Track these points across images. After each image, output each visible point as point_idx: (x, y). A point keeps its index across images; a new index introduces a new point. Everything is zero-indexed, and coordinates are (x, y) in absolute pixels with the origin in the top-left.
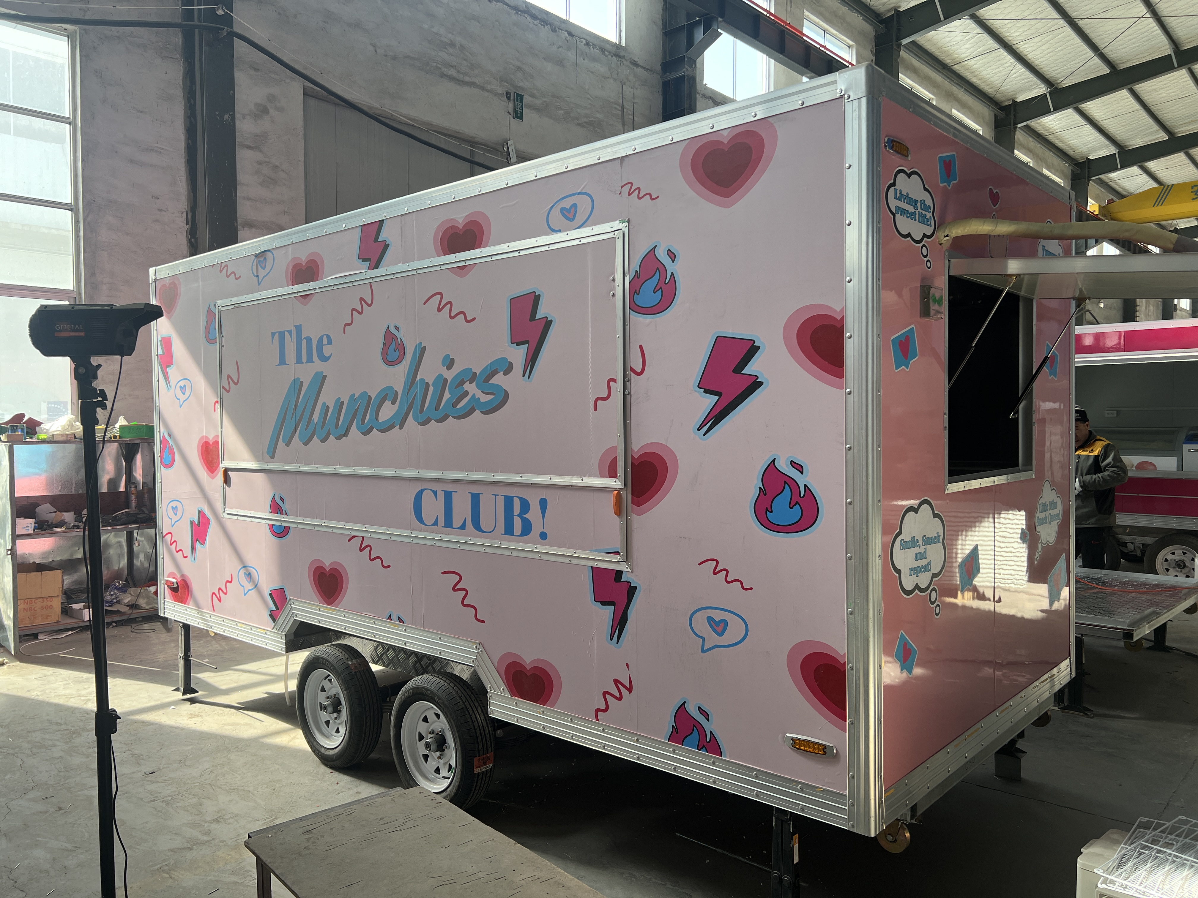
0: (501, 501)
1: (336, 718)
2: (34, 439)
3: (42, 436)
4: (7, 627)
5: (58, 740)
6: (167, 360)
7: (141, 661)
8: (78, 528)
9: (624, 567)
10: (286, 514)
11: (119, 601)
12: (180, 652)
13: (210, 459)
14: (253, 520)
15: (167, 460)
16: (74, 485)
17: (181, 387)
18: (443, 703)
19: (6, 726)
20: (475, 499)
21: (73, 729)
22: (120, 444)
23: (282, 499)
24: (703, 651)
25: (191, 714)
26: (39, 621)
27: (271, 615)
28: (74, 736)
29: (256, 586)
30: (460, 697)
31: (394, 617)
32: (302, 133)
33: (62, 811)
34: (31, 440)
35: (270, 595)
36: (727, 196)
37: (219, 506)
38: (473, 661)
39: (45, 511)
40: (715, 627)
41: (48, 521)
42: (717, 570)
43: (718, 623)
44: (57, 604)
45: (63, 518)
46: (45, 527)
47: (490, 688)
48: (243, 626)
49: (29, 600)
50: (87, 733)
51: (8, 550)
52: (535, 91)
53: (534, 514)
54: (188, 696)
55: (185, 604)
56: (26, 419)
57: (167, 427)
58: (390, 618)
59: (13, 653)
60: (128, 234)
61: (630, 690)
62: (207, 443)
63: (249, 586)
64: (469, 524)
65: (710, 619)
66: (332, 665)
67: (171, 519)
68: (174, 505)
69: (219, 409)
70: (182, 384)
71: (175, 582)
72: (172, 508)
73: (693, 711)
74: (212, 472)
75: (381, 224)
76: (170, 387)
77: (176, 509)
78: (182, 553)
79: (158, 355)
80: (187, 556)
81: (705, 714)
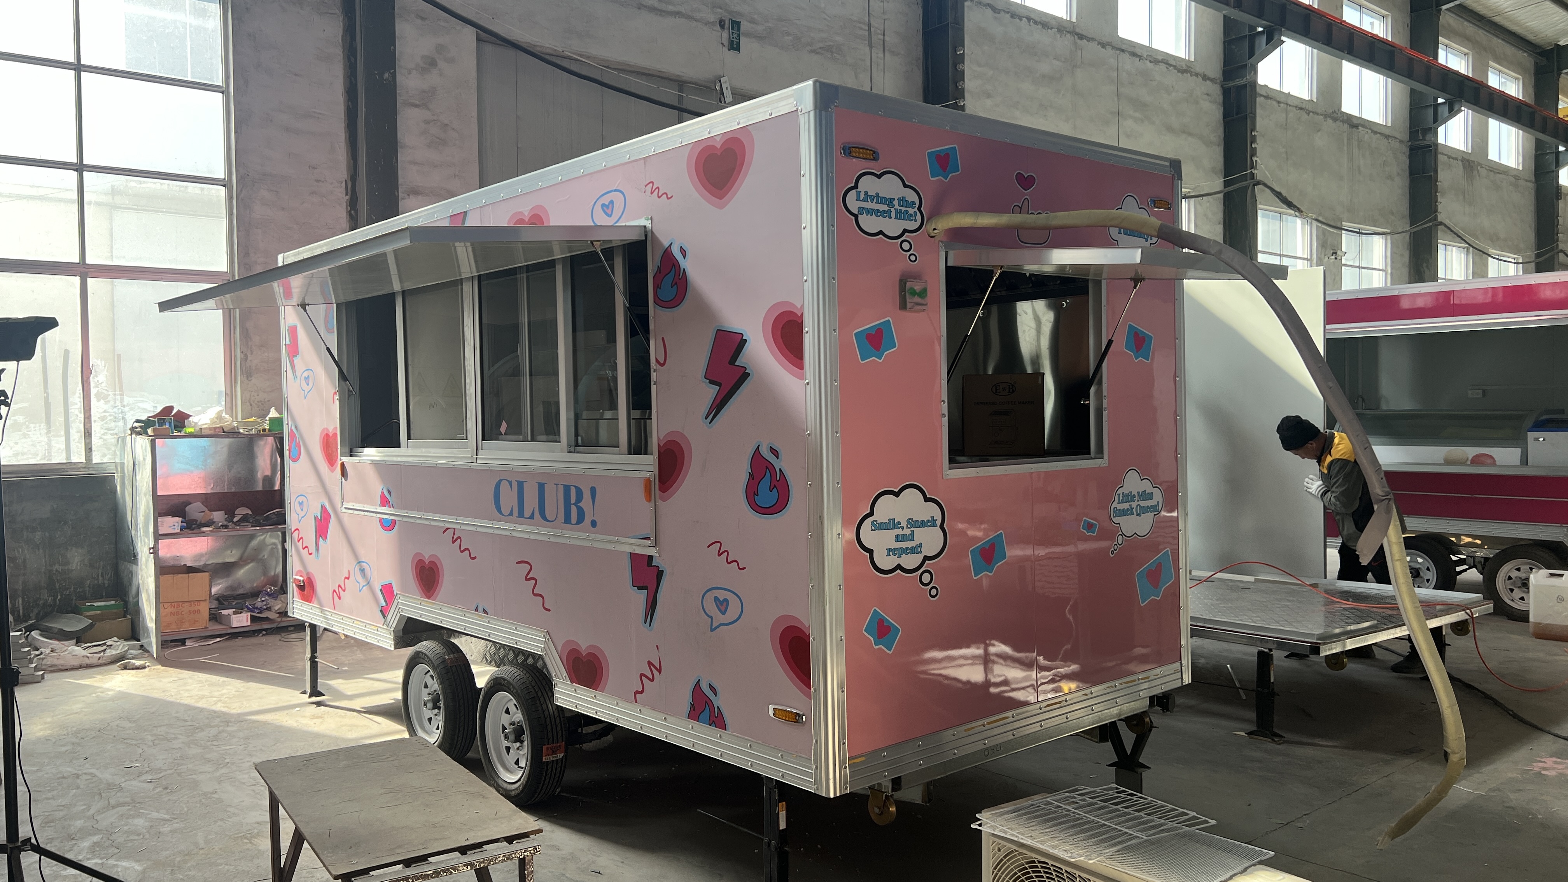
0: (561, 489)
1: (436, 715)
2: (182, 434)
3: (189, 430)
4: (150, 630)
5: (181, 734)
6: (294, 350)
7: (281, 667)
8: (226, 528)
9: (653, 552)
10: (393, 507)
11: (270, 608)
12: (307, 653)
13: (330, 452)
14: (366, 514)
15: (294, 454)
16: (226, 483)
17: (305, 377)
18: (517, 692)
19: (134, 722)
20: (541, 487)
21: (197, 725)
22: (274, 438)
23: (389, 491)
24: (712, 630)
25: (313, 716)
26: (186, 626)
27: (381, 611)
28: (197, 731)
29: (368, 583)
30: (533, 687)
31: (480, 609)
32: (475, 86)
33: (168, 791)
34: (179, 434)
35: (381, 590)
36: (721, 198)
37: (337, 499)
38: (542, 650)
39: (196, 510)
40: (720, 606)
41: (196, 521)
42: (720, 552)
43: (722, 603)
44: (204, 609)
45: (212, 517)
46: (193, 526)
47: (555, 675)
48: (359, 623)
49: (176, 604)
50: (210, 729)
51: (150, 549)
52: (756, 16)
53: (586, 503)
54: (314, 699)
55: (310, 602)
56: (174, 412)
57: (294, 420)
58: (476, 610)
59: (155, 656)
60: (283, 209)
61: (660, 671)
62: (327, 435)
63: (363, 582)
64: (537, 514)
65: (716, 599)
66: (430, 660)
67: (299, 515)
68: (301, 500)
69: (337, 400)
70: (307, 374)
71: (302, 580)
72: (299, 503)
73: (705, 688)
74: (332, 466)
75: (465, 214)
76: (296, 377)
77: (302, 504)
78: (307, 549)
79: (285, 345)
80: (312, 553)
81: (713, 689)
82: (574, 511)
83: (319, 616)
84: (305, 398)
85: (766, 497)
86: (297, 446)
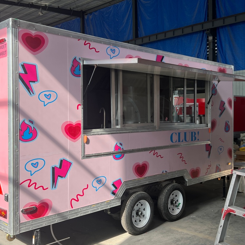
0: (190, 133)
13: (73, 133)
14: (104, 155)
15: (28, 136)
20: (185, 133)
23: (121, 144)
24: (219, 154)
29: (104, 184)
31: (164, 172)
35: (113, 184)
37: (80, 154)
42: (221, 140)
47: (187, 179)
48: (95, 205)
53: (196, 136)
57: (28, 117)
61: (211, 166)
63: (99, 186)
65: (220, 148)
67: (31, 171)
68: (34, 162)
69: (81, 108)
70: (47, 93)
71: (33, 207)
72: (32, 164)
73: (218, 165)
74: (75, 139)
75: (163, 57)
76: (33, 94)
77: (37, 164)
78: (42, 188)
79: (19, 73)
80: (48, 188)
81: (219, 165)
82: (194, 138)
83: (54, 219)
84: (45, 106)
85: (227, 130)
86: (31, 132)
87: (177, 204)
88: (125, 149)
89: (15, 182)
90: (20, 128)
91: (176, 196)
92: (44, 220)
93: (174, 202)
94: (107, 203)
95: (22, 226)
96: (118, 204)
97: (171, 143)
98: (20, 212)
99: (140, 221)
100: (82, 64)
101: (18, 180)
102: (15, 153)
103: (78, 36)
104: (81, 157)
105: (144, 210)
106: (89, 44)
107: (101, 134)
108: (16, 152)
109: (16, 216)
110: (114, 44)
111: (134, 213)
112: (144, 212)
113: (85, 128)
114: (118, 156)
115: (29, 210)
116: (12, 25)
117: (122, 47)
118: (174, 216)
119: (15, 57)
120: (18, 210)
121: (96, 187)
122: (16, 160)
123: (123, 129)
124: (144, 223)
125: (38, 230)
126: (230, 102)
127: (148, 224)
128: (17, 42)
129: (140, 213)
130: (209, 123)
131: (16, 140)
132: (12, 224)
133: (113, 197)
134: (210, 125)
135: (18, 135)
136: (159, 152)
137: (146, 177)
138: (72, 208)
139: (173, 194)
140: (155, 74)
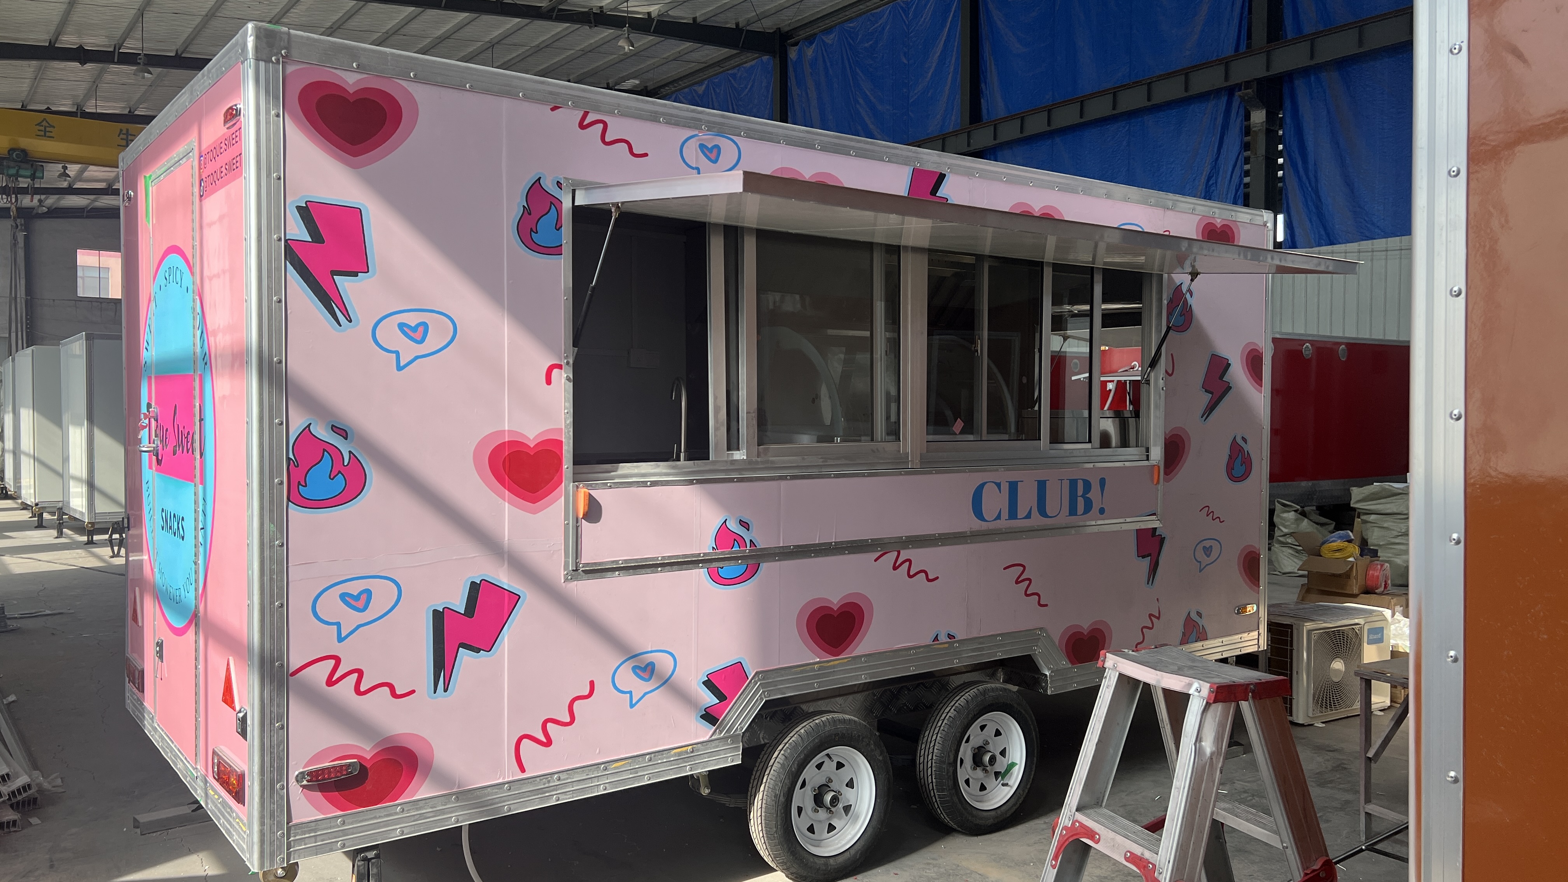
0: (1066, 484)
9: (1157, 524)
10: (753, 545)
13: (529, 477)
14: (671, 568)
15: (326, 488)
17: (401, 324)
20: (1042, 485)
23: (744, 524)
24: (1200, 571)
27: (706, 716)
29: (665, 681)
31: (942, 636)
37: (555, 561)
38: (1031, 649)
40: (1206, 552)
42: (1209, 513)
43: (1208, 549)
47: (1049, 667)
48: (626, 763)
53: (1094, 494)
55: (393, 800)
57: (324, 415)
58: (935, 639)
61: (1158, 618)
62: (515, 445)
63: (645, 686)
64: (1035, 512)
65: (1204, 547)
67: (338, 624)
68: (354, 588)
69: (563, 380)
70: (412, 319)
71: (350, 765)
72: (344, 597)
73: (1194, 616)
74: (534, 501)
75: (942, 177)
76: (350, 321)
77: (364, 597)
78: (386, 689)
79: (286, 241)
80: (413, 692)
81: (1199, 614)
82: (1081, 502)
83: (442, 812)
84: (400, 368)
85: (1239, 470)
86: (339, 472)
87: (1000, 766)
88: (761, 544)
89: (267, 666)
90: (291, 456)
91: (998, 733)
92: (396, 814)
93: (987, 758)
94: (680, 754)
95: (298, 837)
96: (733, 758)
97: (977, 525)
98: (292, 780)
99: (831, 828)
100: (567, 204)
101: (280, 658)
102: (267, 553)
103: (551, 93)
104: (563, 573)
105: (850, 784)
106: (601, 126)
107: (654, 484)
108: (271, 547)
109: (271, 796)
110: (714, 123)
111: (802, 797)
112: (848, 795)
113: (579, 460)
114: (729, 570)
115: (330, 773)
116: (257, 49)
117: (752, 134)
118: (985, 814)
119: (269, 175)
120: (280, 775)
121: (630, 693)
122: (271, 579)
123: (757, 463)
124: (850, 836)
125: (371, 854)
126: (1254, 361)
127: (862, 842)
128: (278, 116)
129: (828, 798)
130: (1155, 445)
131: (271, 502)
132: (256, 828)
133: (705, 732)
134: (1157, 453)
135: (282, 483)
136: (920, 557)
137: (860, 657)
138: (523, 770)
139: (983, 728)
140: (906, 247)
